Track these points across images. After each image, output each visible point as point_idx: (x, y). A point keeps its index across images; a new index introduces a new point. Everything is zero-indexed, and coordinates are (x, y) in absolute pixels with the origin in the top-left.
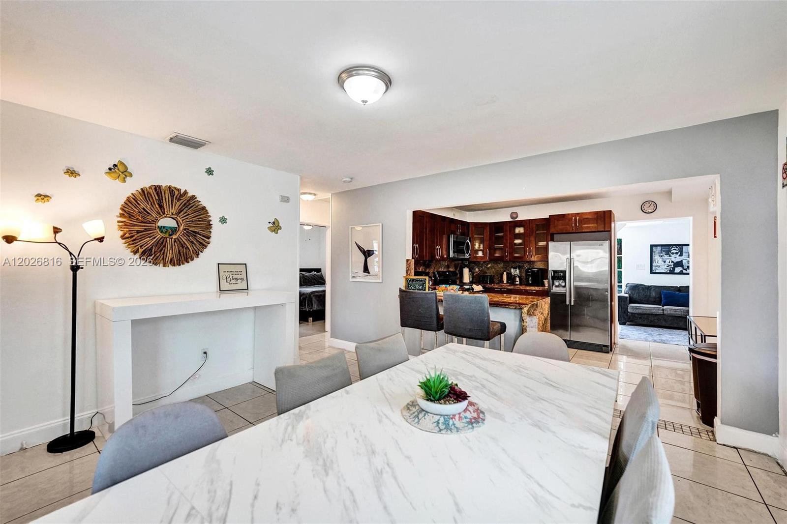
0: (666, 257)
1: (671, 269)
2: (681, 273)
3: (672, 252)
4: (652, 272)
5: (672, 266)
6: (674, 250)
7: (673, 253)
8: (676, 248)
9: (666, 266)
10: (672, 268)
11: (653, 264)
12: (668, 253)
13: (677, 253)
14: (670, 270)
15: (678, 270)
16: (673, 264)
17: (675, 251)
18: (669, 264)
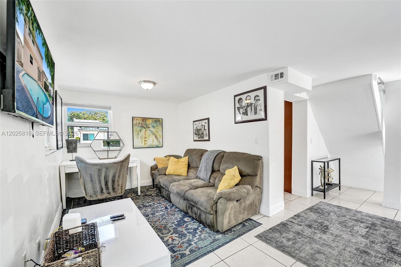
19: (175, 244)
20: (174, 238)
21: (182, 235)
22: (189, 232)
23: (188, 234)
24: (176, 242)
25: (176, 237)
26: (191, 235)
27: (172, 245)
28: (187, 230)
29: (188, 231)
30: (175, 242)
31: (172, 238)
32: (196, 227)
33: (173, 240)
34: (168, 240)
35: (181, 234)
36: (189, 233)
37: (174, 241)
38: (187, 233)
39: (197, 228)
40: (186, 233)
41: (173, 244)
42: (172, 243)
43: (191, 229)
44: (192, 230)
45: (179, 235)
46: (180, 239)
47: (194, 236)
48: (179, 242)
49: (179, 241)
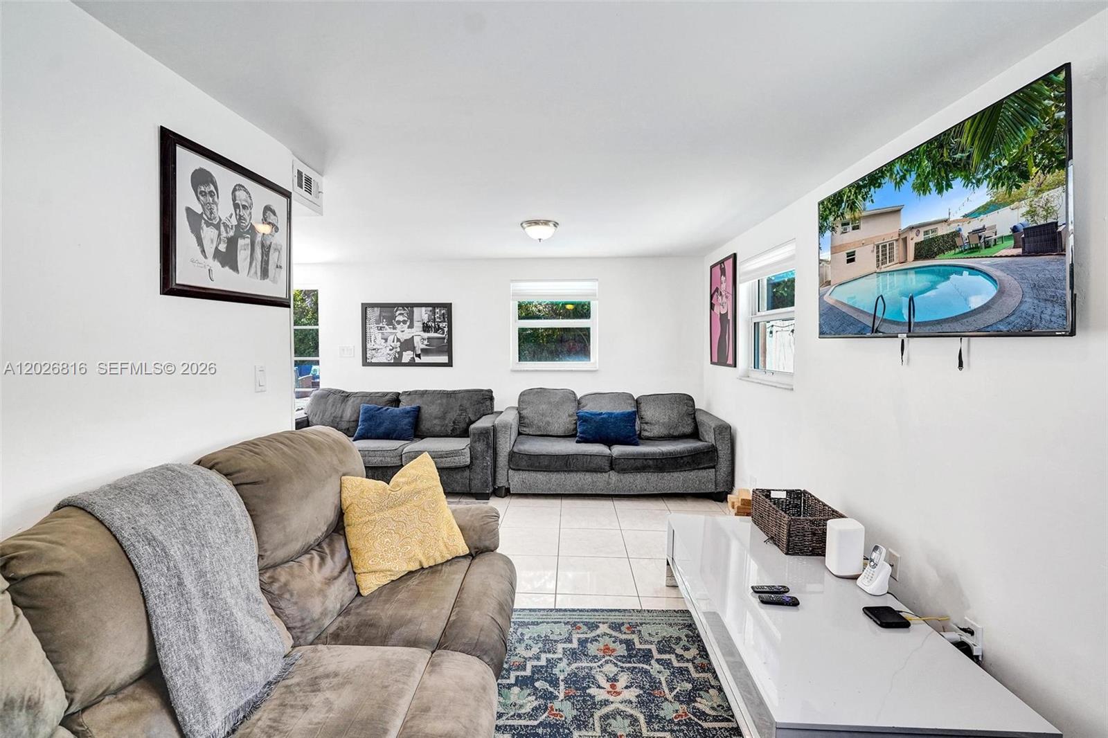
0: (388, 330)
1: (397, 356)
2: (412, 364)
3: (397, 319)
4: (366, 363)
5: (398, 350)
6: (400, 314)
7: (399, 322)
8: (402, 312)
9: (388, 349)
10: (398, 353)
11: (369, 346)
12: (391, 321)
13: (404, 322)
14: (395, 358)
15: (407, 357)
16: (399, 343)
17: (400, 318)
18: (393, 344)
19: (616, 665)
20: (607, 685)
21: (579, 683)
22: (550, 683)
23: (562, 677)
24: (611, 669)
25: (599, 687)
26: (556, 671)
27: (624, 665)
28: (551, 693)
29: (551, 689)
30: (611, 672)
31: (613, 686)
32: (516, 690)
33: (613, 680)
34: (627, 687)
35: (577, 689)
36: (554, 682)
37: (611, 675)
38: (562, 684)
39: (515, 685)
40: (562, 686)
41: (621, 667)
42: (622, 671)
43: (536, 689)
44: (537, 684)
45: (585, 688)
46: (593, 672)
47: (551, 664)
48: (601, 665)
49: (598, 670)
